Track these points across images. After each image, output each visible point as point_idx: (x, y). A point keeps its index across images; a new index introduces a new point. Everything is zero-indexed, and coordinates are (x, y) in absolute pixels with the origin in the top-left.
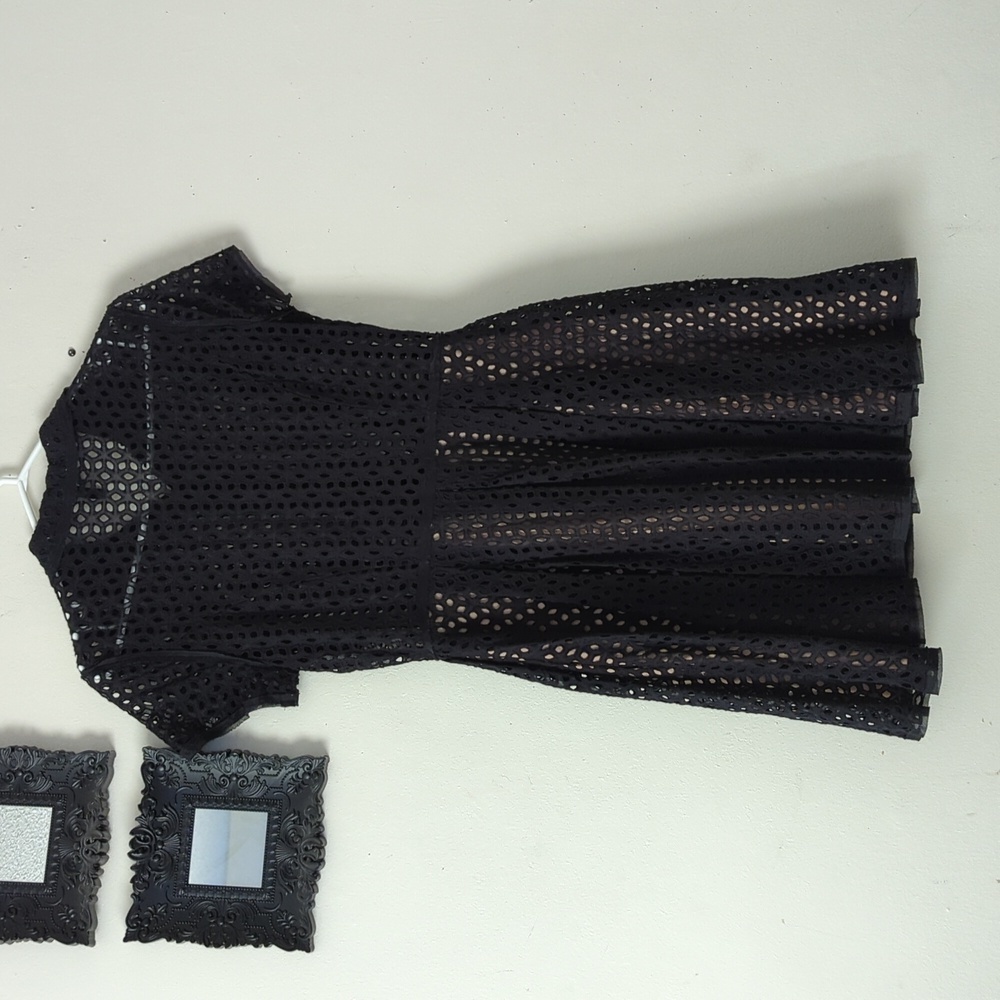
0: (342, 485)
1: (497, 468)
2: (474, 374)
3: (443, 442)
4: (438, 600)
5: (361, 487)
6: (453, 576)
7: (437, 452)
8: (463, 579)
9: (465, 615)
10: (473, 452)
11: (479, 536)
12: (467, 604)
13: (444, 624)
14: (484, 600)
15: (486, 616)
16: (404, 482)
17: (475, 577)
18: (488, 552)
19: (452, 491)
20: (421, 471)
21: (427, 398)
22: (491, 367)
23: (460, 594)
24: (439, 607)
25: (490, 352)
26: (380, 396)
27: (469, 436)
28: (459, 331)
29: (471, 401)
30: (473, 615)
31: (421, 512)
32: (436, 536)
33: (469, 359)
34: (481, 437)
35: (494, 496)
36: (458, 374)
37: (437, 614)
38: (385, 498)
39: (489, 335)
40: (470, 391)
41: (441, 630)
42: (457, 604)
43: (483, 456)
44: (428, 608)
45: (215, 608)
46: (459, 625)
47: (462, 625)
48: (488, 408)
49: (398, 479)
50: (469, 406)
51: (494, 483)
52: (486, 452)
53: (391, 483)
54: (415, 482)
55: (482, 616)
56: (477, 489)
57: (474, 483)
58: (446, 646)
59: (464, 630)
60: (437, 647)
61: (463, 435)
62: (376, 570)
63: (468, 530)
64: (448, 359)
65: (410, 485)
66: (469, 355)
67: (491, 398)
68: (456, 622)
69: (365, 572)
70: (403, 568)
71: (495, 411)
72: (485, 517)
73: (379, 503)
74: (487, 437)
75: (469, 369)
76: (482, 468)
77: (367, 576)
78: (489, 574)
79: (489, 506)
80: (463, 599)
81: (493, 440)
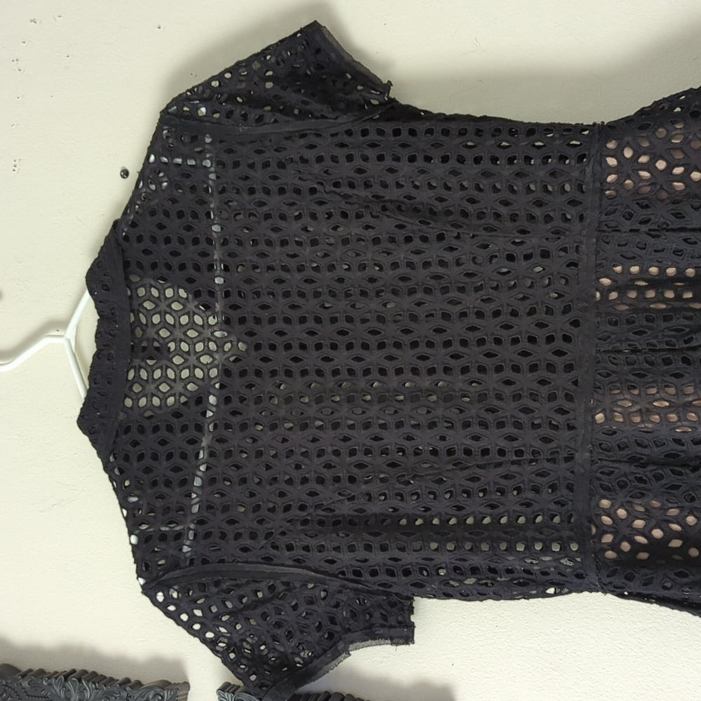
0: (464, 343)
1: (689, 318)
2: (652, 183)
3: (606, 281)
4: (604, 510)
5: (491, 346)
6: (625, 475)
7: (598, 295)
8: (640, 480)
9: (645, 533)
10: (651, 294)
11: (664, 419)
12: (648, 514)
13: (614, 546)
14: (674, 512)
15: (678, 535)
16: (550, 339)
17: (658, 478)
18: (677, 441)
19: (620, 352)
20: (575, 323)
21: (581, 218)
22: (678, 170)
23: (638, 501)
24: (606, 520)
25: (676, 147)
26: (514, 218)
27: (644, 270)
28: (628, 120)
29: (647, 221)
30: (657, 533)
31: (576, 383)
32: (600, 417)
33: (644, 159)
34: (662, 271)
35: (686, 361)
36: (628, 182)
37: (603, 531)
38: (524, 363)
39: (673, 123)
40: (647, 206)
41: (610, 554)
42: (632, 516)
43: (665, 301)
44: (591, 521)
45: (302, 508)
46: (637, 547)
47: (642, 548)
48: (673, 230)
49: (541, 334)
50: (644, 228)
51: (686, 342)
52: (670, 294)
53: (532, 340)
54: (567, 339)
55: (669, 535)
56: (660, 350)
57: (654, 341)
58: (618, 580)
59: (643, 556)
60: (607, 580)
61: (635, 269)
62: (513, 463)
63: (648, 410)
64: (612, 161)
65: (559, 344)
66: (645, 154)
67: (678, 216)
68: (632, 542)
69: (499, 465)
70: (552, 460)
71: (684, 235)
72: (672, 391)
73: (516, 369)
74: (671, 271)
75: (645, 174)
76: (667, 319)
77: (501, 471)
78: (680, 474)
79: (678, 376)
80: (642, 509)
81: (680, 277)
